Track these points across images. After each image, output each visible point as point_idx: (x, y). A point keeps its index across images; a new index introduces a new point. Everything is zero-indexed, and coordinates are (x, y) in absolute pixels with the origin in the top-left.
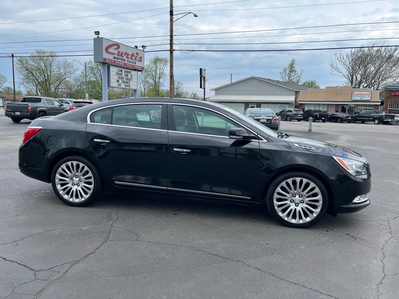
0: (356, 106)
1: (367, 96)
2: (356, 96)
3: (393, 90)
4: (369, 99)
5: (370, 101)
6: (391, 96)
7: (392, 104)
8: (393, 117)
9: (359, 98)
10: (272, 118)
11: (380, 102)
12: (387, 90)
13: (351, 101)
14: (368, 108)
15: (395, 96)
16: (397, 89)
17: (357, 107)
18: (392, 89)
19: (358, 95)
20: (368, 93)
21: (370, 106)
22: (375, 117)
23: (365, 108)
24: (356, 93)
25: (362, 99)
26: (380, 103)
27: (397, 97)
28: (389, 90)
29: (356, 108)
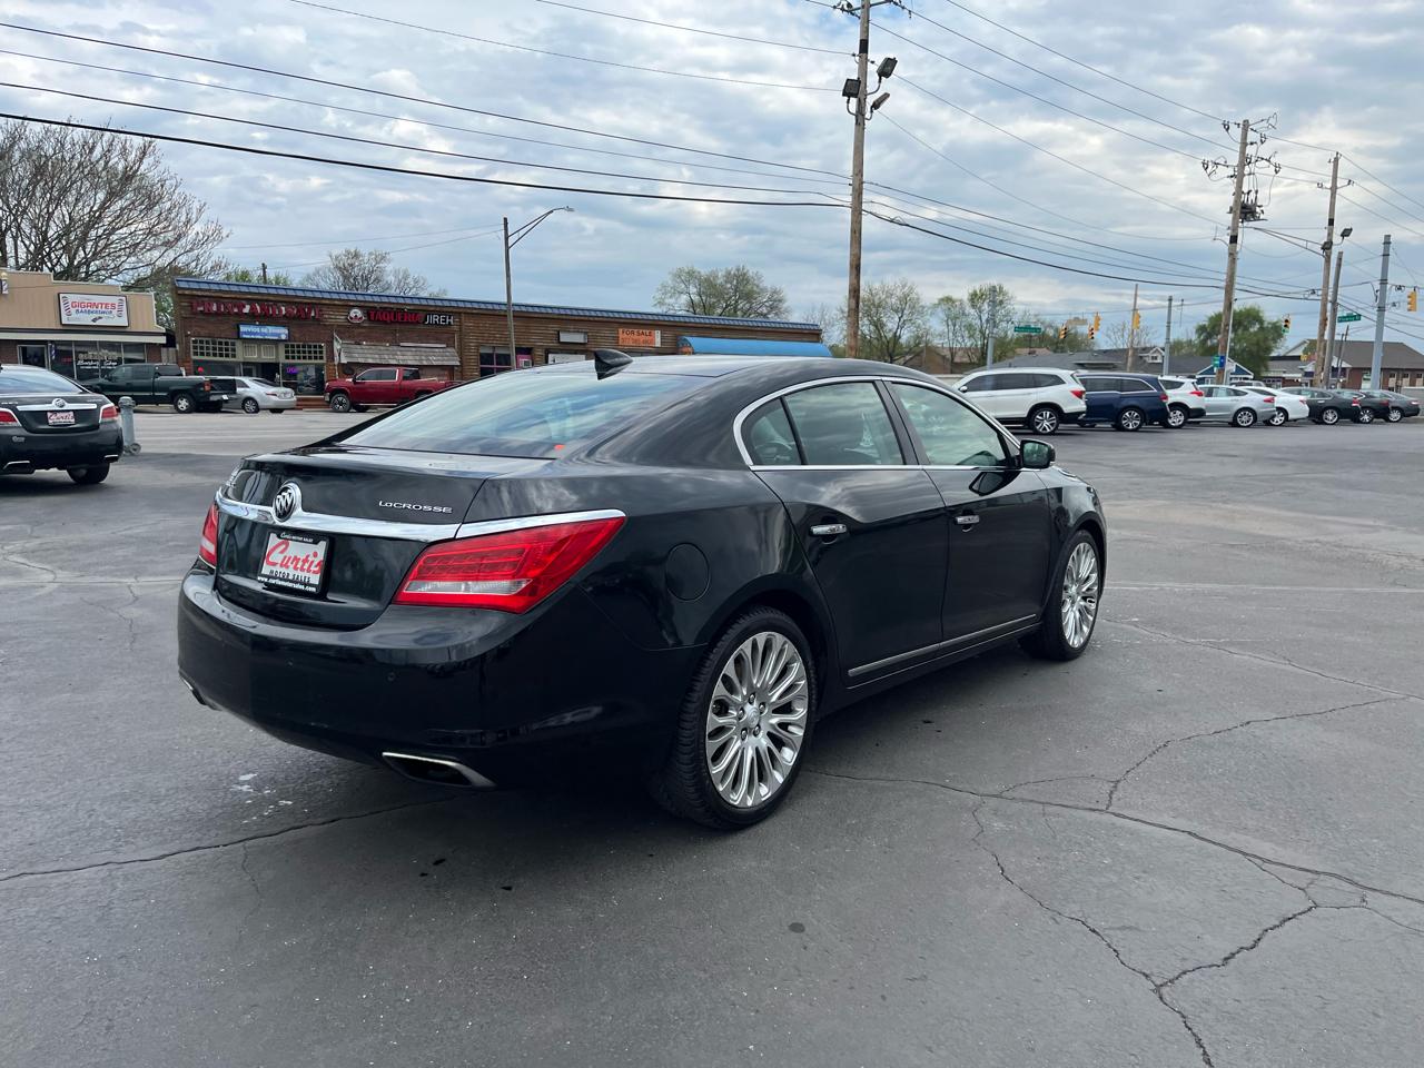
0: (79, 349)
1: (115, 312)
2: (73, 310)
3: (199, 293)
4: (123, 322)
5: (128, 330)
6: (196, 314)
7: (201, 342)
8: (231, 387)
9: (86, 320)
10: (94, 406)
11: (164, 334)
12: (180, 292)
13: (60, 327)
14: (123, 355)
15: (209, 314)
16: (209, 290)
17: (83, 353)
18: (195, 292)
19: (80, 305)
20: (115, 300)
21: (129, 347)
22: (173, 388)
23: (115, 355)
24: (71, 298)
25: (98, 323)
26: (163, 340)
27: (212, 319)
28: (187, 292)
29: (81, 356)
